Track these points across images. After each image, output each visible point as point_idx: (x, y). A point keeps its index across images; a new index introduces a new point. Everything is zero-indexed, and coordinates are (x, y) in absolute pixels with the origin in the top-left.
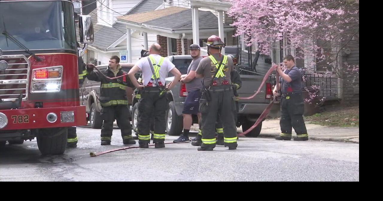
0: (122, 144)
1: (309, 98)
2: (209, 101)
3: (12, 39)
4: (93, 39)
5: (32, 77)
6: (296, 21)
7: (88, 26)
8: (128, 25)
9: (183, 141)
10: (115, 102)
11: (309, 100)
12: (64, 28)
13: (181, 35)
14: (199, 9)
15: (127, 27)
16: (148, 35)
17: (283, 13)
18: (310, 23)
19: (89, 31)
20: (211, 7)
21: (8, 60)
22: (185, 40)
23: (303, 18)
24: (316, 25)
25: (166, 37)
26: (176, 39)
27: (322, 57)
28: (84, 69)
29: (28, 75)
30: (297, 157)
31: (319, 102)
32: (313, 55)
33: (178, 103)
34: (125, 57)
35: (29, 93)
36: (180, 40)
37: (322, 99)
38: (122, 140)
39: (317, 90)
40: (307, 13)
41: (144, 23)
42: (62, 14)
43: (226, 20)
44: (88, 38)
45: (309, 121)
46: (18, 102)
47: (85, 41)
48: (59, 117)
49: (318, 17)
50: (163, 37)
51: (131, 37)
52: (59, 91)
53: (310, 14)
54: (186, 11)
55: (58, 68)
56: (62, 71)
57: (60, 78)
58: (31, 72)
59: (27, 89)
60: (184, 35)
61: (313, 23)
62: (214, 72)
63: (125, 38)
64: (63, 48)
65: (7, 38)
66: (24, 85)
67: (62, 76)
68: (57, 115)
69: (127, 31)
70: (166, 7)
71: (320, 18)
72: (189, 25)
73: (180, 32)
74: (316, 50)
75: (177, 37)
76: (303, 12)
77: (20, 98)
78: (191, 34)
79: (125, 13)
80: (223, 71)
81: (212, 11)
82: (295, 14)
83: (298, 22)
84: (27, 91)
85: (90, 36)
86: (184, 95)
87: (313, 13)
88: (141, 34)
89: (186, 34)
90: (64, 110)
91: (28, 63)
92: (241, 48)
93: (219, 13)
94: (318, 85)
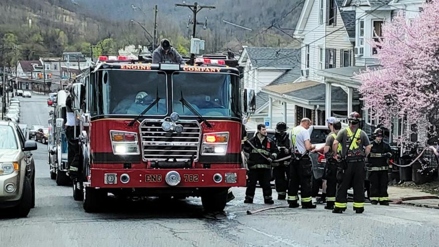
0: (264, 203)
1: (421, 169)
2: (345, 169)
3: (188, 106)
4: (255, 110)
5: (203, 140)
6: (416, 102)
7: (252, 98)
8: (271, 95)
9: (320, 203)
10: (259, 166)
11: (421, 171)
12: (232, 98)
13: (316, 106)
14: (332, 84)
15: (270, 96)
16: (287, 104)
17: (405, 94)
18: (428, 104)
19: (252, 102)
20: (342, 83)
21: (183, 124)
22: (319, 111)
23: (422, 99)
24: (432, 106)
25: (302, 108)
26: (311, 110)
27: (434, 133)
28: (245, 136)
29: (199, 138)
30: (419, 224)
31: (429, 173)
32: (427, 131)
33: (316, 168)
34: (268, 123)
35: (200, 155)
36: (314, 110)
37: (432, 171)
38: (263, 199)
39: (428, 162)
40: (426, 95)
41: (284, 93)
42: (230, 85)
43: (354, 95)
44: (251, 108)
45: (420, 189)
46: (190, 163)
47: (248, 111)
48: (224, 178)
49: (434, 98)
50: (300, 107)
51: (272, 105)
52: (224, 154)
53: (428, 96)
54: (319, 85)
55: (225, 134)
56: (228, 136)
57: (227, 143)
58: (202, 136)
59: (198, 151)
60: (318, 106)
61: (431, 104)
62: (349, 142)
63: (267, 106)
64: (230, 117)
65: (183, 104)
66: (195, 148)
67: (228, 140)
68: (222, 176)
69: (270, 99)
70: (303, 80)
71: (436, 100)
72: (322, 98)
73: (315, 104)
74: (429, 126)
75: (312, 108)
76: (423, 94)
77: (192, 159)
78: (324, 106)
79: (268, 84)
80: (357, 143)
81: (341, 86)
82: (416, 95)
83: (418, 103)
84: (198, 153)
85: (252, 106)
86: (322, 161)
87: (431, 95)
88: (281, 103)
89: (320, 106)
90: (228, 171)
91: (200, 128)
92: (364, 121)
93: (349, 89)
94: (429, 158)
